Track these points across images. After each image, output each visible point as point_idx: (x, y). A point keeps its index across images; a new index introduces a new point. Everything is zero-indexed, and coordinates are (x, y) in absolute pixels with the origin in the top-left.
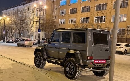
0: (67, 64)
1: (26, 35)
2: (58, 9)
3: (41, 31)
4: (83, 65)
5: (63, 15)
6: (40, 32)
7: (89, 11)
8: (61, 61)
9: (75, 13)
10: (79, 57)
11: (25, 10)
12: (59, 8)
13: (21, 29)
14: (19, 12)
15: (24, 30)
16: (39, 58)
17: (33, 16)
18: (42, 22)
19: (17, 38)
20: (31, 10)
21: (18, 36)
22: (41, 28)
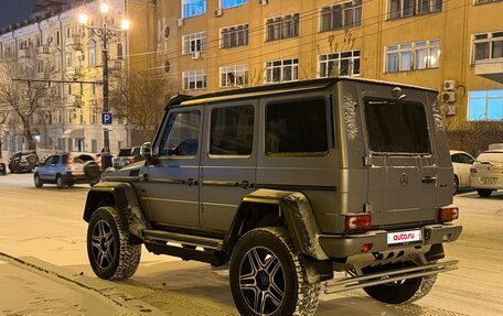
0: (247, 258)
1: (55, 140)
2: (173, 32)
3: (115, 122)
4: (326, 257)
5: (197, 54)
6: (109, 122)
7: (297, 35)
8: (216, 244)
9: (241, 44)
10: (304, 219)
11: (45, 42)
12: (180, 28)
13: (36, 117)
14: (22, 53)
15: (47, 121)
16: (106, 235)
17: (76, 64)
18: (114, 85)
19: (20, 155)
20: (70, 41)
21: (24, 146)
22: (111, 107)
